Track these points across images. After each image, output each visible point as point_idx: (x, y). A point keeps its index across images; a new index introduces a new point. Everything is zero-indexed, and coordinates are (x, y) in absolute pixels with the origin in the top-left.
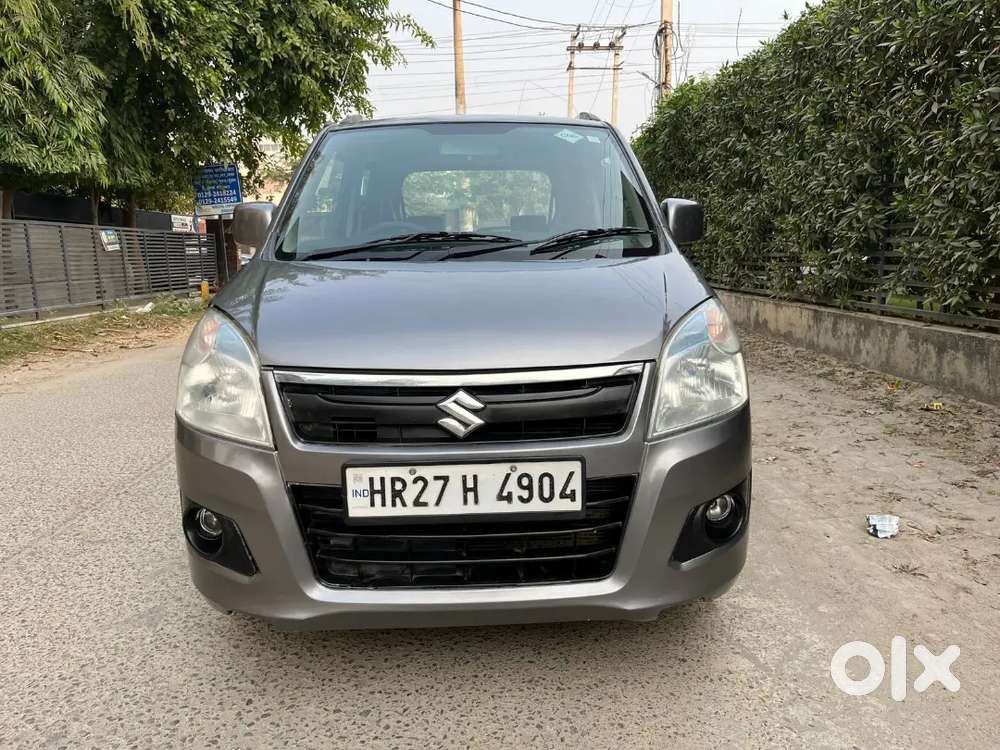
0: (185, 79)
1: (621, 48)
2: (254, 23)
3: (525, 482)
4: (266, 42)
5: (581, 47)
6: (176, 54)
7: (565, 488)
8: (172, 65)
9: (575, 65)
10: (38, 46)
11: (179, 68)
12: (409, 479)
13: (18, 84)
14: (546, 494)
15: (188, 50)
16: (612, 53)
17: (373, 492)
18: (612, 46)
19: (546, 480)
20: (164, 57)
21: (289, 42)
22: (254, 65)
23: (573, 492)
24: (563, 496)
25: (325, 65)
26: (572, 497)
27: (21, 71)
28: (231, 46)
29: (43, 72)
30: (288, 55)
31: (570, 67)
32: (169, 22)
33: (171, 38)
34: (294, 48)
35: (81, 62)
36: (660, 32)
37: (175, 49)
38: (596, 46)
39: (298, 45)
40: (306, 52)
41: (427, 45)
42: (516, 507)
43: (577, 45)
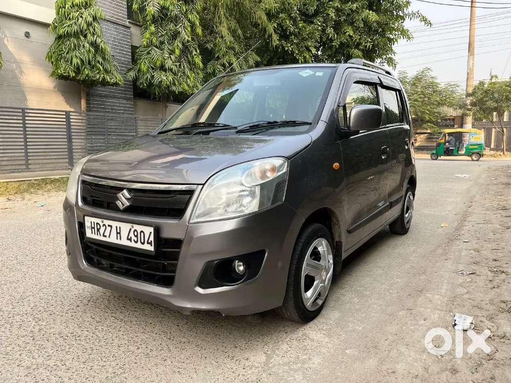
0: (295, 57)
2: (330, 27)
3: (136, 233)
4: (334, 36)
6: (292, 47)
7: (148, 240)
8: (290, 52)
10: (233, 49)
11: (293, 52)
12: (101, 224)
13: (224, 65)
14: (142, 241)
15: (297, 44)
17: (92, 228)
19: (142, 234)
20: (286, 49)
21: (347, 34)
22: (331, 47)
23: (151, 241)
24: (148, 243)
25: (365, 43)
26: (150, 243)
27: (225, 61)
28: (319, 41)
29: (234, 59)
30: (347, 40)
32: (290, 32)
33: (290, 40)
34: (351, 37)
35: (251, 54)
37: (292, 45)
39: (351, 35)
40: (356, 37)
41: (428, 25)
42: (133, 244)
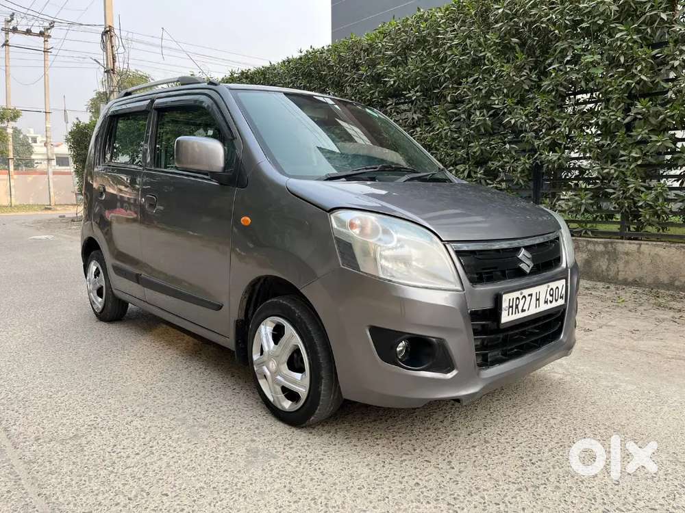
1: (49, 36)
5: (15, 30)
7: (561, 293)
9: (10, 43)
12: (521, 297)
16: (42, 39)
17: (509, 307)
18: (41, 34)
23: (563, 295)
24: (561, 297)
31: (6, 44)
36: (105, 33)
38: (28, 32)
42: (549, 306)
43: (11, 28)
